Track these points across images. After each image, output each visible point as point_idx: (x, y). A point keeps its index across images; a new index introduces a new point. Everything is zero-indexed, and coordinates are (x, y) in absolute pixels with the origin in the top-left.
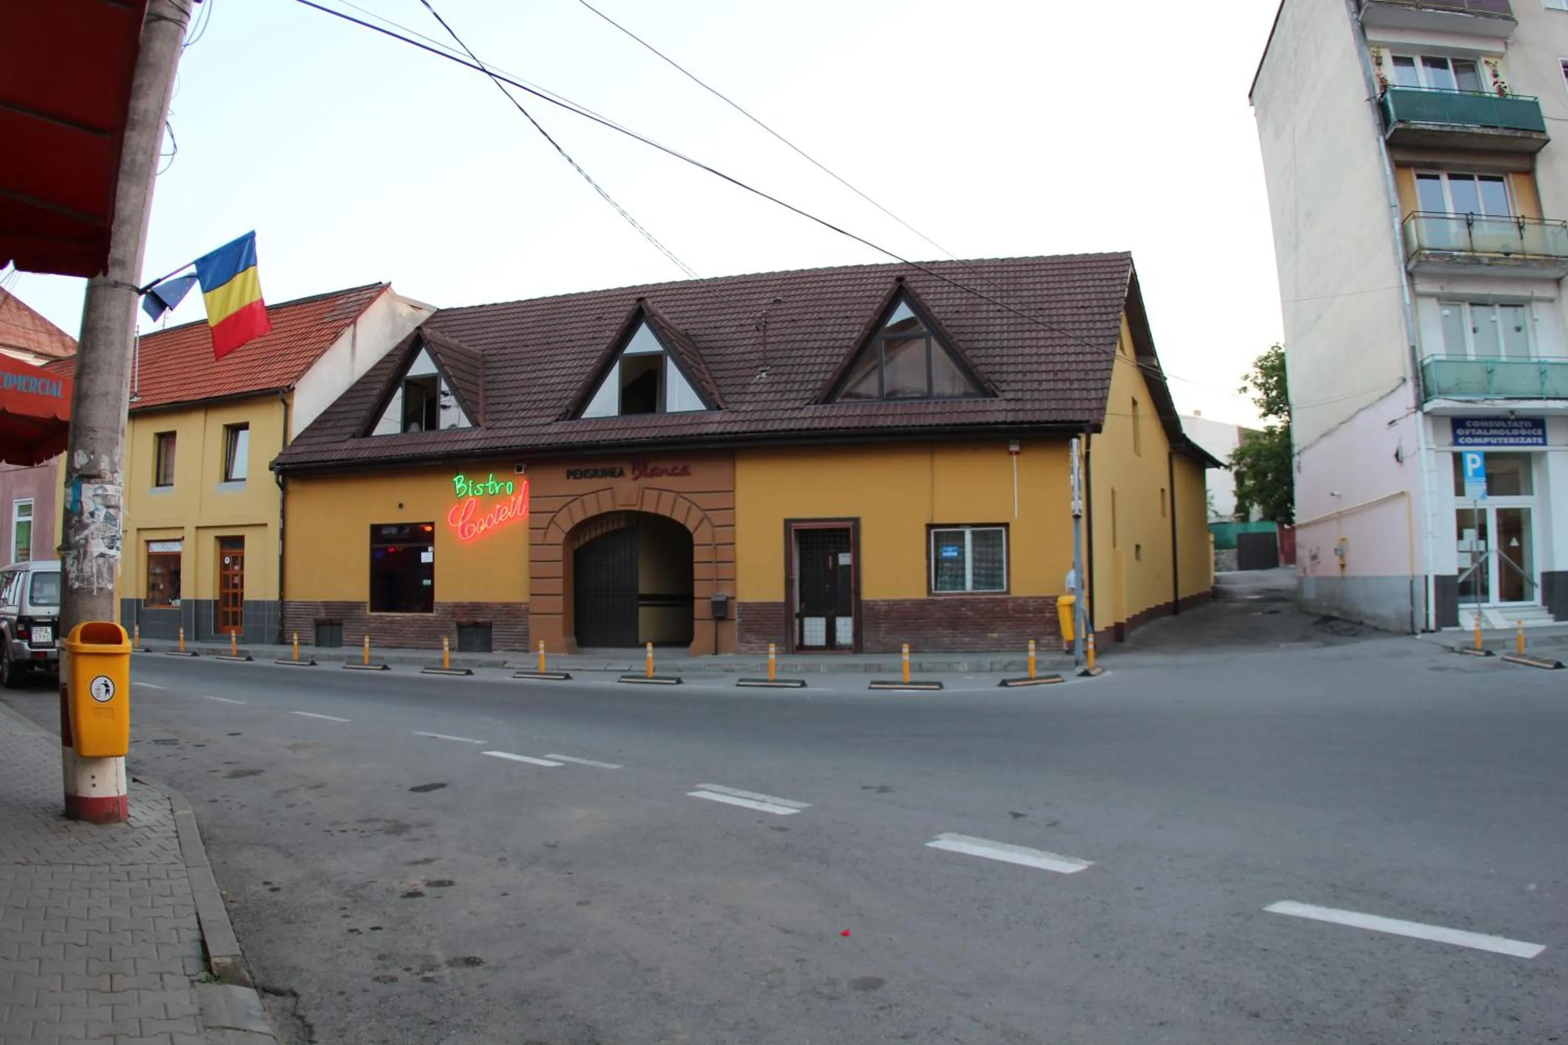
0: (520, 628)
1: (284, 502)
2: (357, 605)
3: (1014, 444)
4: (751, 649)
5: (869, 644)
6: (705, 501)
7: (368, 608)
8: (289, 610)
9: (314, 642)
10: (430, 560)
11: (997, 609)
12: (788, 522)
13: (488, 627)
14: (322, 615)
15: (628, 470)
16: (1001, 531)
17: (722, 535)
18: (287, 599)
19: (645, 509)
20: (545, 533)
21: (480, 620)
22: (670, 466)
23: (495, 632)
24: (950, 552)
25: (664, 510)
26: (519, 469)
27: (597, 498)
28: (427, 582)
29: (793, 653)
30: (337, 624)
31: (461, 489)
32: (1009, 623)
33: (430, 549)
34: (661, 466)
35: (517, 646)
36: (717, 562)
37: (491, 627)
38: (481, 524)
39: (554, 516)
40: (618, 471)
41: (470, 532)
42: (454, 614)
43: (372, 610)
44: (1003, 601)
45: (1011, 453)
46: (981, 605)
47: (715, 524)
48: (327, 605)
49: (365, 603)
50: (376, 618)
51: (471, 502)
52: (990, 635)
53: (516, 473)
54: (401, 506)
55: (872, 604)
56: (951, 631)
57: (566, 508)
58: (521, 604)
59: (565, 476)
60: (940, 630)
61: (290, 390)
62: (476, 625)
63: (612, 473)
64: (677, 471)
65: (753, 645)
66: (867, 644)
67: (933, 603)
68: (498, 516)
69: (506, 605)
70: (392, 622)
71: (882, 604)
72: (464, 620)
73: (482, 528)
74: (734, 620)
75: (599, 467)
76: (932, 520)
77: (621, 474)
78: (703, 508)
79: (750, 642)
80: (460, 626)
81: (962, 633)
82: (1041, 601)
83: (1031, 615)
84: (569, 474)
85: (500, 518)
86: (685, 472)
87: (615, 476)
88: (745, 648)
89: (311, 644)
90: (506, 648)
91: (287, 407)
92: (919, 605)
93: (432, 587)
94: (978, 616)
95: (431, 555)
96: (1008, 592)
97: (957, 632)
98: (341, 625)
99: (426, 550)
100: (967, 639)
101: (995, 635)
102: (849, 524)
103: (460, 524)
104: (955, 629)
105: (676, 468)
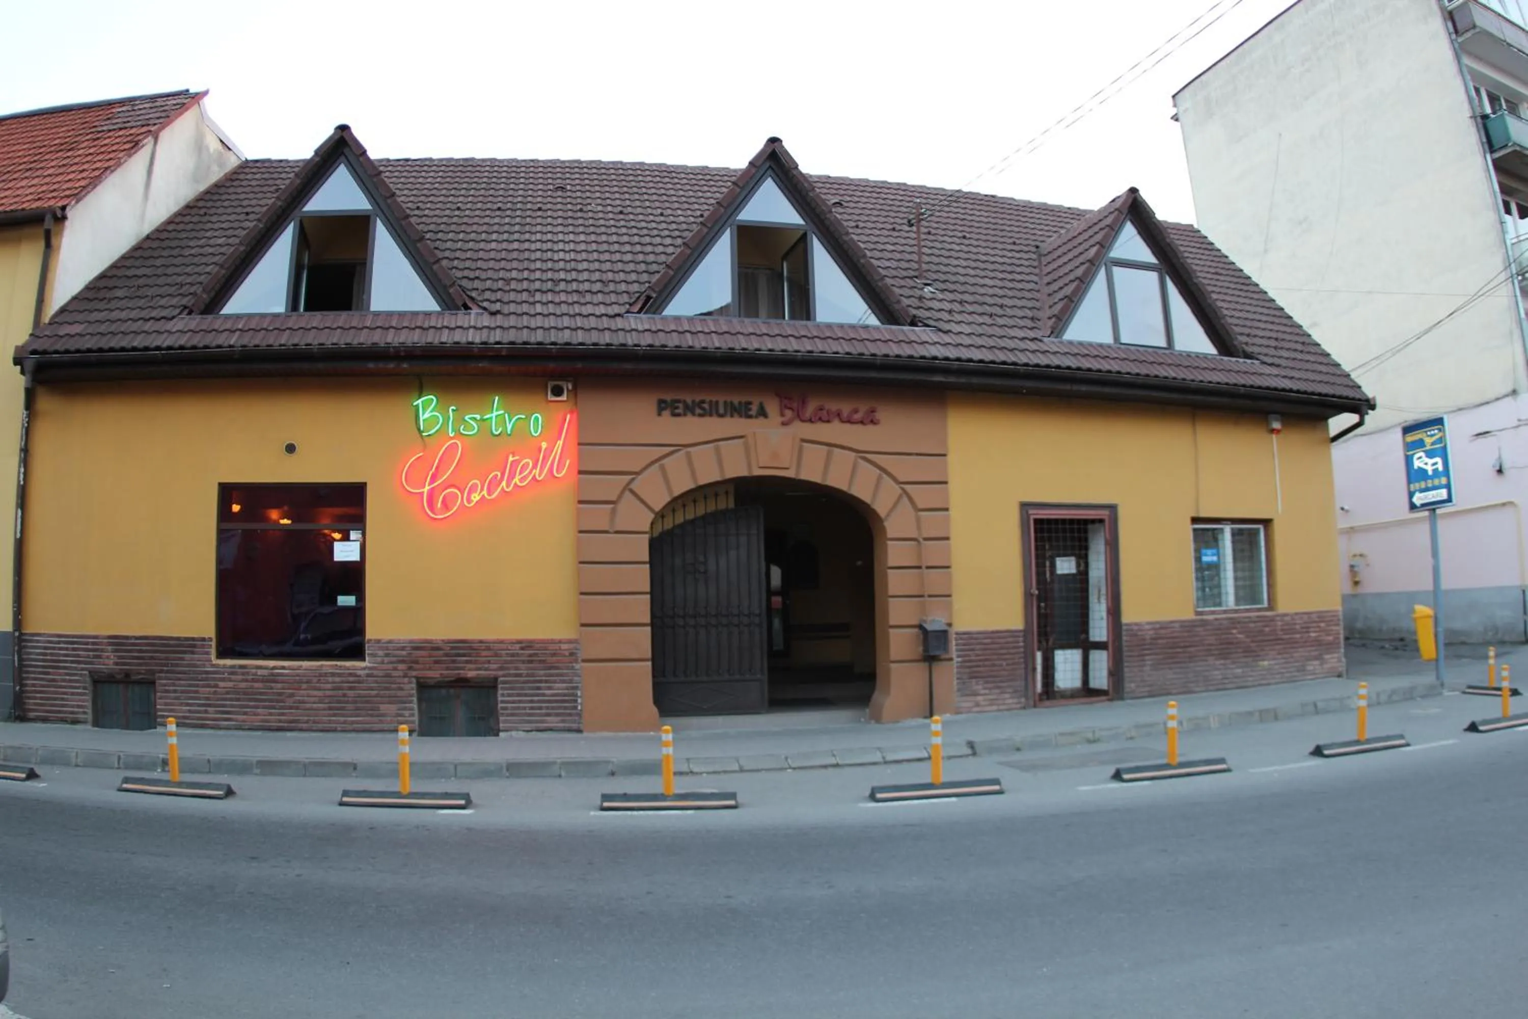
0: (559, 688)
1: (28, 432)
2: (190, 645)
3: (1277, 420)
4: (977, 705)
5: (1133, 685)
6: (904, 469)
7: (213, 651)
8: (34, 653)
9: (90, 717)
10: (355, 557)
11: (1267, 629)
12: (1025, 506)
13: (490, 686)
14: (109, 663)
15: (772, 407)
16: (1258, 530)
17: (931, 524)
18: (29, 629)
19: (804, 476)
20: (613, 511)
21: (471, 674)
22: (846, 408)
23: (502, 694)
24: (1209, 557)
25: (837, 480)
26: (558, 392)
27: (718, 451)
28: (346, 600)
29: (1035, 706)
30: (139, 682)
31: (433, 421)
32: (1278, 647)
33: (354, 535)
34: (833, 405)
35: (553, 721)
36: (919, 567)
37: (495, 687)
38: (473, 490)
39: (633, 479)
40: (754, 409)
41: (446, 506)
42: (412, 663)
43: (221, 654)
44: (1272, 619)
45: (1273, 431)
46: (1252, 625)
47: (920, 506)
48: (119, 642)
49: (210, 639)
50: (233, 670)
51: (454, 447)
52: (1261, 663)
53: (551, 397)
54: (291, 449)
55: (1135, 628)
56: (1222, 662)
57: (657, 465)
58: (560, 642)
59: (654, 408)
60: (1211, 660)
61: (60, 218)
62: (462, 683)
63: (742, 411)
64: (857, 417)
65: (979, 698)
66: (1129, 686)
67: (1204, 623)
68: (512, 476)
69: (527, 645)
70: (272, 678)
71: (1147, 627)
72: (435, 674)
73: (476, 497)
74: (951, 659)
75: (721, 398)
76: (1198, 510)
77: (763, 413)
78: (901, 479)
79: (976, 694)
80: (423, 686)
81: (1234, 663)
82: (1305, 617)
83: (1298, 636)
84: (662, 406)
85: (516, 480)
86: (870, 420)
87: (750, 417)
88: (967, 703)
89: (84, 722)
90: (528, 726)
91: (50, 248)
92: (1188, 626)
93: (358, 612)
94: (1248, 640)
95: (356, 546)
96: (1271, 607)
97: (1228, 661)
98: (153, 683)
99: (346, 538)
100: (1239, 671)
101: (1266, 663)
102: (1104, 514)
103: (427, 488)
104: (1226, 659)
105: (856, 411)
